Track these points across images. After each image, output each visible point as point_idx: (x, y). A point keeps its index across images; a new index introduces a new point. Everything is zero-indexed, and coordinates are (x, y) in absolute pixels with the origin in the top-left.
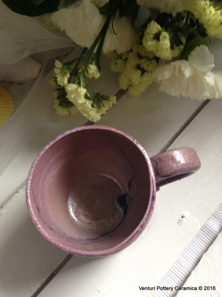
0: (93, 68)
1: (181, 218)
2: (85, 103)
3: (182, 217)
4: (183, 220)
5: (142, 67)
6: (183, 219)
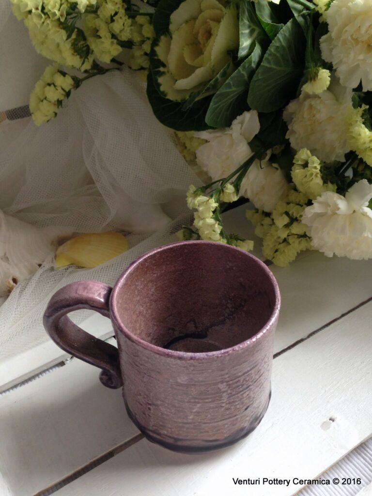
0: (230, 188)
1: (328, 420)
2: (214, 225)
3: (330, 419)
4: (331, 423)
5: (290, 213)
6: (331, 421)
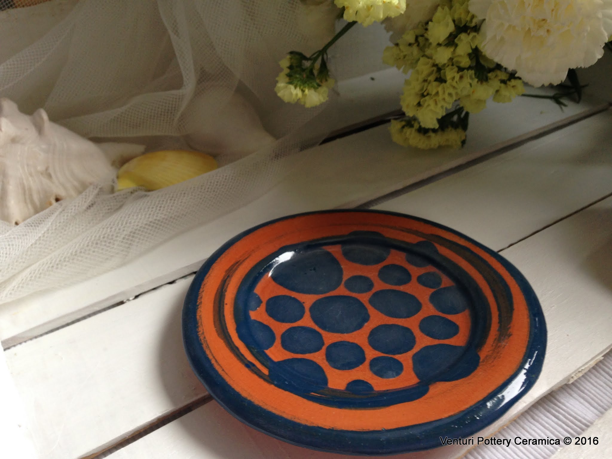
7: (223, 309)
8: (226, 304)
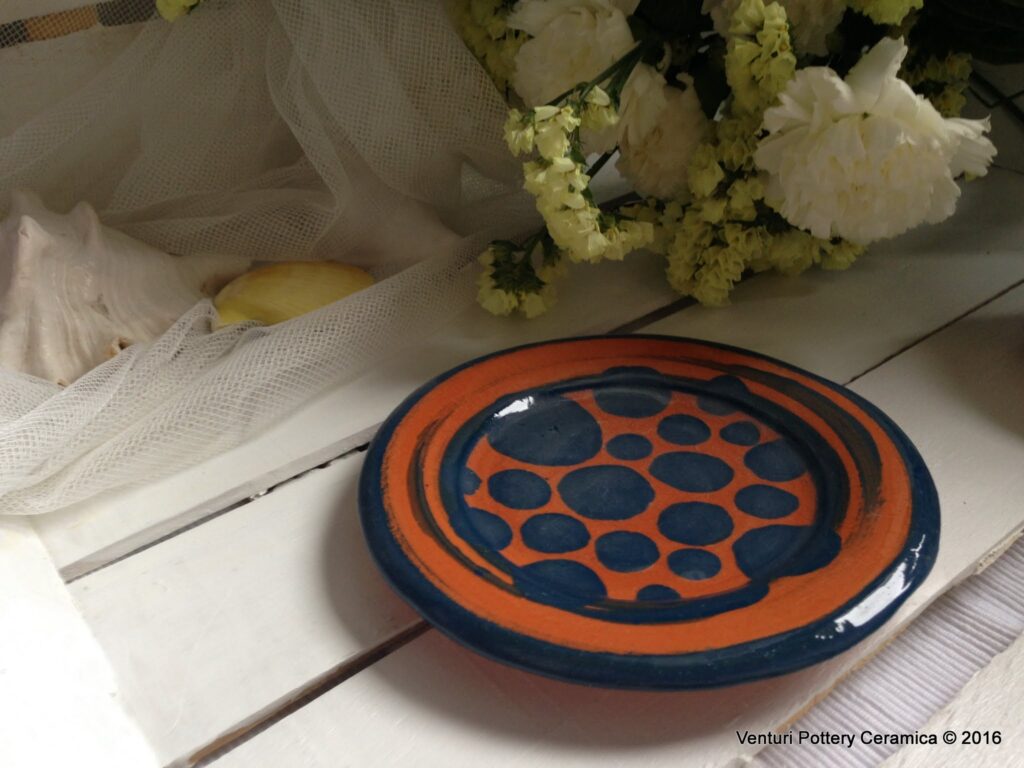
5: (725, 160)
7: (424, 492)
8: (427, 486)
